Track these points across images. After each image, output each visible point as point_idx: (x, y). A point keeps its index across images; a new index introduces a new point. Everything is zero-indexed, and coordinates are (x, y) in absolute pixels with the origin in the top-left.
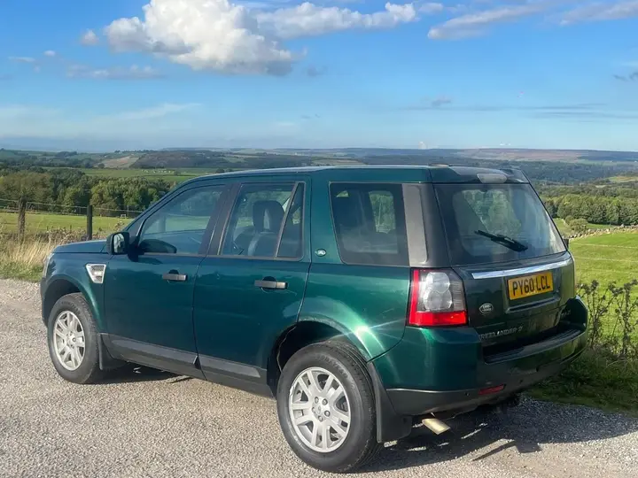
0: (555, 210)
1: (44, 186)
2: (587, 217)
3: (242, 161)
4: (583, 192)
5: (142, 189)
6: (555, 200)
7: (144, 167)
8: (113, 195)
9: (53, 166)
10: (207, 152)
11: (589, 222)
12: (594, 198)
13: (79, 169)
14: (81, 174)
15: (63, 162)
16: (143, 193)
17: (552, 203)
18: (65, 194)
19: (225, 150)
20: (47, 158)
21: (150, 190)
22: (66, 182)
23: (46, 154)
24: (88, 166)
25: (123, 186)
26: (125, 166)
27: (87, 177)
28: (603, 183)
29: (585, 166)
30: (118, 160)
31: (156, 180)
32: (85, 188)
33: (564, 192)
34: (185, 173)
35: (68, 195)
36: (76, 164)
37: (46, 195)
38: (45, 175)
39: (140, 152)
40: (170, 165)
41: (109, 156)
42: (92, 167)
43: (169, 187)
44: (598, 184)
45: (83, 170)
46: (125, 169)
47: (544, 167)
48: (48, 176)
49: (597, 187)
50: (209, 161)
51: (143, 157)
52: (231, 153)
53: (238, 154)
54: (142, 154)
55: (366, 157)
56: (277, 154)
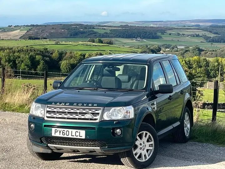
3: (108, 32)
5: (31, 56)
7: (30, 38)
8: (9, 61)
10: (81, 25)
16: (32, 59)
19: (95, 24)
21: (37, 56)
25: (16, 54)
26: (16, 38)
31: (42, 48)
34: (64, 43)
39: (27, 26)
40: (51, 36)
43: (52, 54)
46: (16, 40)
50: (83, 33)
51: (30, 30)
52: (99, 26)
53: (105, 26)
54: (30, 28)
55: (211, 26)
56: (136, 25)
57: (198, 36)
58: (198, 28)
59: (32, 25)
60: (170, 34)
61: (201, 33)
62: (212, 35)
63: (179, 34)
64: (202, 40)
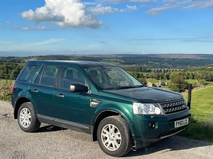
0: (194, 76)
1: (3, 69)
2: (206, 79)
3: (76, 59)
4: (203, 69)
6: (194, 73)
9: (6, 62)
10: (63, 56)
11: (207, 81)
12: (208, 72)
13: (16, 63)
14: (17, 65)
15: (9, 61)
17: (192, 74)
18: (11, 72)
20: (3, 59)
22: (11, 68)
23: (3, 58)
24: (19, 62)
27: (19, 66)
28: (210, 66)
29: (203, 60)
30: (30, 59)
32: (18, 70)
33: (196, 70)
35: (12, 73)
36: (14, 61)
37: (4, 73)
38: (3, 65)
41: (27, 58)
42: (20, 62)
44: (208, 66)
45: (17, 63)
47: (188, 60)
48: (4, 66)
49: (208, 67)
52: (72, 57)
53: (74, 57)
54: (39, 57)
55: (122, 57)
56: (89, 57)
57: (117, 61)
58: (117, 58)
59: (40, 56)
60: (104, 61)
61: (118, 60)
62: (123, 61)
63: (108, 61)
64: (119, 63)
